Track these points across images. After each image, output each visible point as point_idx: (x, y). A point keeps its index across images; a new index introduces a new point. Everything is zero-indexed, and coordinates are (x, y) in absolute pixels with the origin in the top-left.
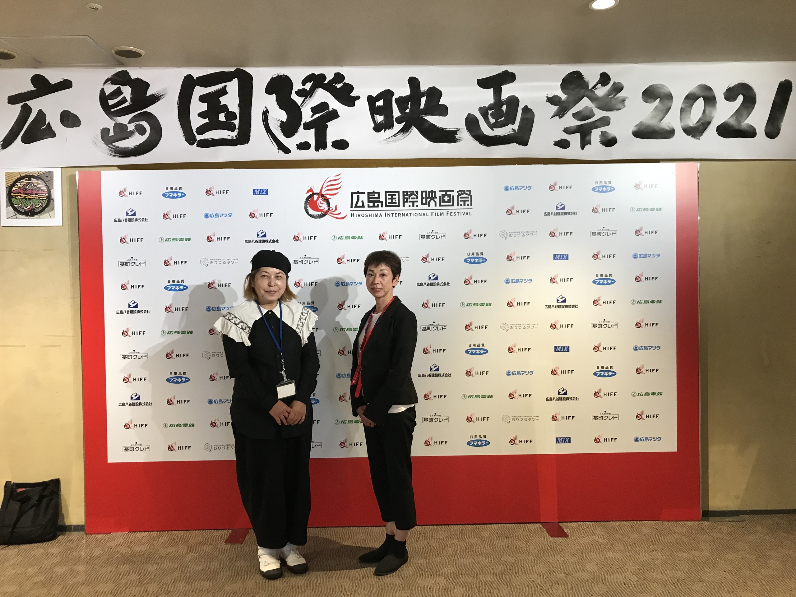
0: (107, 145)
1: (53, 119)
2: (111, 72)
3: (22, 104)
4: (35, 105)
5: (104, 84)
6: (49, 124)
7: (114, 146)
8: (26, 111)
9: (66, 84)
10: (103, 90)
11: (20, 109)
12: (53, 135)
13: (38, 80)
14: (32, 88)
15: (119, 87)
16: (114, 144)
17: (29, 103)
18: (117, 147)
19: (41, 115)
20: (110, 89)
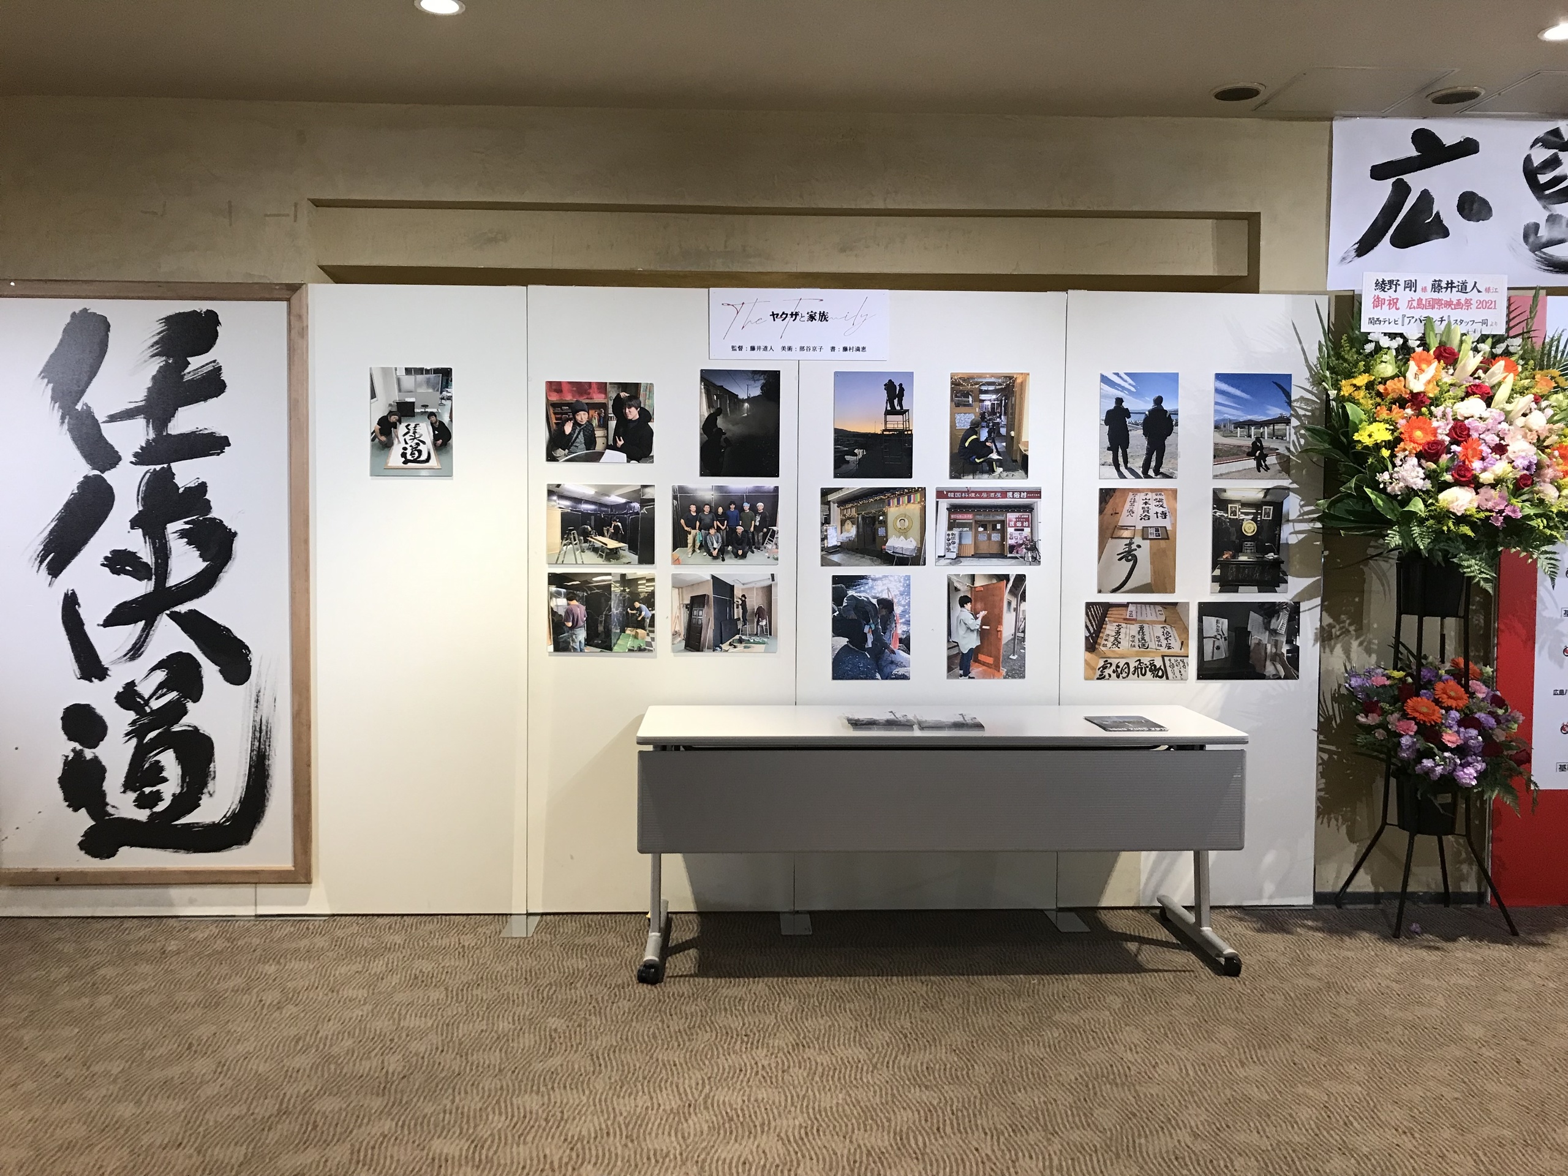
0: (1534, 252)
1: (1446, 207)
2: (1542, 128)
3: (1394, 179)
4: (1417, 181)
5: (1532, 147)
6: (1438, 213)
7: (1545, 254)
8: (1401, 191)
9: (1468, 147)
10: (1528, 160)
11: (1390, 188)
12: (1445, 233)
13: (1422, 138)
14: (1413, 152)
15: (1556, 155)
16: (1544, 250)
17: (1407, 178)
18: (1551, 256)
19: (1426, 198)
20: (1540, 155)
